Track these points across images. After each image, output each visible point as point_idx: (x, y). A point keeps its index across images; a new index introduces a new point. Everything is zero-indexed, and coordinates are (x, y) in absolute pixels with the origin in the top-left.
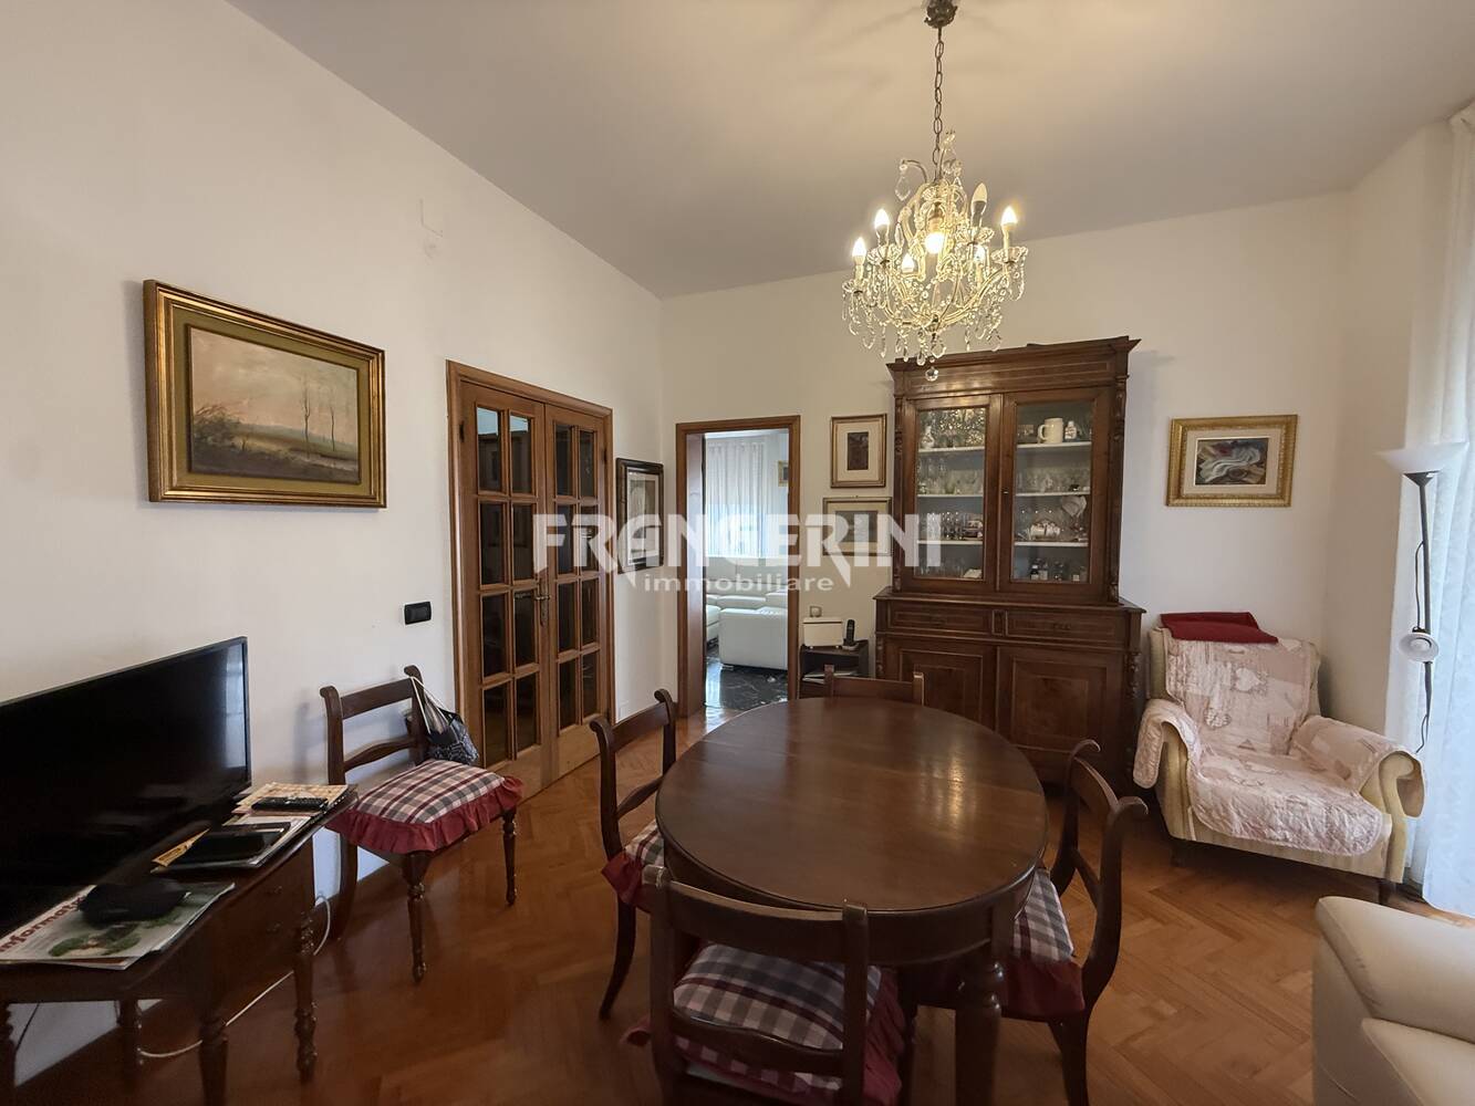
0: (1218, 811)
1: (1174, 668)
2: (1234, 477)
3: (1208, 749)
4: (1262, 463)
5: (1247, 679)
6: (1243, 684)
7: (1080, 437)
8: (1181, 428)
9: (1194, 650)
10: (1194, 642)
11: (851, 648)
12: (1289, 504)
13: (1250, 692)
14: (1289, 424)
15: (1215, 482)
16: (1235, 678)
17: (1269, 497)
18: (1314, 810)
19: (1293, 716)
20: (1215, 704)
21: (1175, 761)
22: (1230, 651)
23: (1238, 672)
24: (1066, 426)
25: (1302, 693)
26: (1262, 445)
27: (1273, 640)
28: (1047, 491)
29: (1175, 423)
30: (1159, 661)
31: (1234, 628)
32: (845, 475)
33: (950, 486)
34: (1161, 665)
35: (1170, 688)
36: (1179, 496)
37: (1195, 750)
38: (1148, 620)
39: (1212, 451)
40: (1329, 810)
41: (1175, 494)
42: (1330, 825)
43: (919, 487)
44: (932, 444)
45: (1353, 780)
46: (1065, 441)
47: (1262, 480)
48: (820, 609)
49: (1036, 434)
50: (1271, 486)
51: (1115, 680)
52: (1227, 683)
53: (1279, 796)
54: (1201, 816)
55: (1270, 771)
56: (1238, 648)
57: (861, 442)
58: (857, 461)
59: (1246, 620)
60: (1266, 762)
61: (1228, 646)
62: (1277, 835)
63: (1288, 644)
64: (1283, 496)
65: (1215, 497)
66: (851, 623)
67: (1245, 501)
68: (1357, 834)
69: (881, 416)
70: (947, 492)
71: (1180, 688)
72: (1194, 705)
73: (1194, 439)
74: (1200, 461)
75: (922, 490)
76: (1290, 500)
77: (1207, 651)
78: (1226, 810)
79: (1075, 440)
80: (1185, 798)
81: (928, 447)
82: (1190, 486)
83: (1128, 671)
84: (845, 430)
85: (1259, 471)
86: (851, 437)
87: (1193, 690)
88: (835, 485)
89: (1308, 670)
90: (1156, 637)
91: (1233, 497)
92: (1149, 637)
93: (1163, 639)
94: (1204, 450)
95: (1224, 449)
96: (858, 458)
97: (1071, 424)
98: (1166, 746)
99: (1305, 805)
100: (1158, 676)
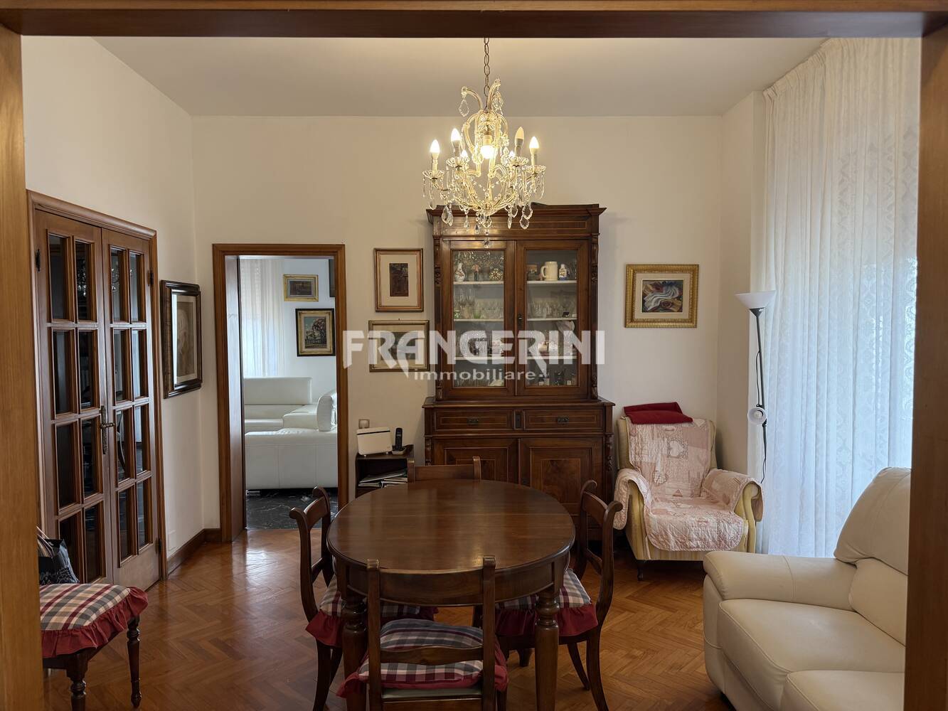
0: (662, 535)
1: (633, 445)
2: (664, 307)
3: (656, 499)
4: (680, 298)
5: (676, 449)
6: (674, 453)
7: (569, 277)
8: (633, 271)
9: (644, 430)
10: (644, 426)
11: (401, 453)
12: (696, 327)
13: (678, 457)
14: (694, 270)
15: (654, 310)
16: (669, 449)
17: (684, 321)
18: (711, 524)
19: (702, 470)
20: (658, 468)
21: (636, 507)
22: (666, 430)
23: (671, 444)
24: (559, 267)
25: (706, 454)
26: (679, 284)
27: (689, 420)
28: (548, 316)
29: (629, 266)
30: (624, 441)
31: (666, 413)
32: (388, 300)
33: (477, 312)
34: (625, 444)
35: (632, 460)
36: (632, 320)
37: (648, 499)
38: (617, 411)
39: (651, 288)
40: (719, 523)
41: (630, 319)
42: (719, 531)
43: (455, 313)
44: (463, 278)
45: (731, 504)
46: (559, 279)
47: (680, 310)
48: (368, 421)
49: (539, 273)
50: (685, 314)
51: (598, 457)
52: (665, 452)
53: (693, 519)
54: (653, 541)
55: (689, 506)
56: (670, 427)
57: (400, 272)
58: (399, 289)
59: (674, 407)
60: (688, 502)
61: (665, 427)
62: (693, 544)
63: (698, 422)
64: (692, 320)
65: (654, 321)
66: (399, 431)
67: (671, 324)
68: (732, 535)
69: (418, 250)
70: (476, 317)
71: (638, 460)
72: (646, 469)
73: (640, 278)
74: (644, 295)
75: (457, 315)
76: (696, 323)
77: (653, 430)
78: (666, 534)
79: (566, 279)
80: (644, 532)
81: (460, 280)
82: (639, 314)
83: (606, 450)
84: (386, 261)
85: (678, 303)
86: (393, 268)
87: (646, 459)
88: (379, 309)
89: (709, 438)
90: (622, 423)
91: (664, 321)
92: (617, 425)
93: (625, 425)
94: (647, 288)
95: (658, 286)
96: (399, 286)
97: (563, 266)
98: (631, 497)
99: (706, 522)
100: (624, 452)
